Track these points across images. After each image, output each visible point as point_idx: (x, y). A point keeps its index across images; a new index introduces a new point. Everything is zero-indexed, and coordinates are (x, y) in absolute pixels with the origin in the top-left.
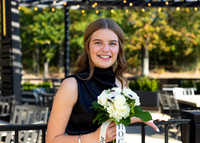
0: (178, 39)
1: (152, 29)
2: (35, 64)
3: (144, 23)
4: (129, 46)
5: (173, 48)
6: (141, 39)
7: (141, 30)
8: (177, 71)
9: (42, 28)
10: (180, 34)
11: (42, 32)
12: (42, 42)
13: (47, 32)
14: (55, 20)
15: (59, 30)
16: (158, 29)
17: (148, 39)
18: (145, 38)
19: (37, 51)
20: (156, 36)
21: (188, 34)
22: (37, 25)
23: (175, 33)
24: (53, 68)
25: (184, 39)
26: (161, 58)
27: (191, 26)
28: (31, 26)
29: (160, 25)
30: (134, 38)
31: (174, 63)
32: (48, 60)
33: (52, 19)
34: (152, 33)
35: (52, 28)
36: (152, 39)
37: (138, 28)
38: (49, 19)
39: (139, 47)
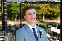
0: (52, 11)
1: (45, 8)
2: (13, 18)
3: (43, 7)
4: (39, 13)
5: (51, 13)
6: (42, 11)
7: (42, 9)
8: (52, 20)
9: (14, 8)
10: (53, 10)
11: (14, 10)
12: (14, 12)
13: (16, 9)
14: (18, 6)
15: (19, 9)
16: (47, 8)
17: (44, 11)
18: (43, 11)
19: (13, 15)
20: (46, 10)
21: (55, 10)
22: (13, 8)
23: (52, 9)
24: (18, 19)
25: (54, 11)
26: (48, 16)
27: (56, 7)
28: (11, 8)
29: (47, 7)
30: (40, 11)
31: (52, 17)
32: (16, 17)
33: (17, 6)
34: (45, 9)
35: (17, 9)
36: (45, 11)
37: (41, 8)
38: (16, 6)
39: (41, 13)
